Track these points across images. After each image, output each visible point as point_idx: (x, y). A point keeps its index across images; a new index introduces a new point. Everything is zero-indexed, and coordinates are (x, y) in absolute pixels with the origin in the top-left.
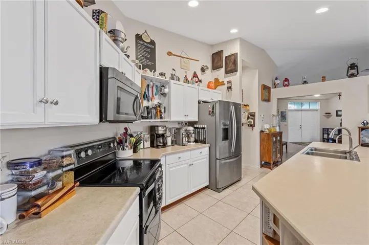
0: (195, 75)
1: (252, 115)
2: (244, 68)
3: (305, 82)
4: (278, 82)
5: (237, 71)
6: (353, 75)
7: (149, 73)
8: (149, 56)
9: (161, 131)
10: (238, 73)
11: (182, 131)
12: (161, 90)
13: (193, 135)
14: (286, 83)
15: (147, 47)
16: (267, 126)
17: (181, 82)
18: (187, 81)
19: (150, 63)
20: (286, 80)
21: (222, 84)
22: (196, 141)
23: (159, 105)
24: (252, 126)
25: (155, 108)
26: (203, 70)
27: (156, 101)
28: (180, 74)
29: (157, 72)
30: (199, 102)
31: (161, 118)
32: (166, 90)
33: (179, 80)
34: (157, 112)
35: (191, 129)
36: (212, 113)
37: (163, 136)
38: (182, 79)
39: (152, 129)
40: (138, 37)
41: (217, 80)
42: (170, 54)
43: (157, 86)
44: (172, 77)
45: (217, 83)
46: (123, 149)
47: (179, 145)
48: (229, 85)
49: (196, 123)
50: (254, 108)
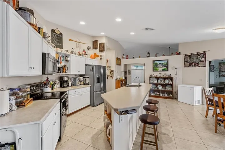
0: (84, 51)
1: (112, 72)
2: (107, 49)
3: (134, 58)
4: (124, 56)
5: (104, 51)
6: (148, 57)
7: (59, 50)
8: (59, 41)
9: (66, 79)
10: (105, 52)
11: (77, 79)
12: (66, 58)
13: (83, 81)
14: (127, 57)
15: (57, 36)
16: (118, 77)
17: (77, 55)
18: (80, 55)
19: (59, 45)
20: (127, 56)
21: (98, 56)
22: (84, 84)
23: (65, 66)
24: (112, 77)
25: (62, 68)
26: (88, 49)
27: (63, 64)
28: (76, 51)
29: (64, 50)
30: (86, 65)
31: (66, 73)
32: (69, 59)
33: (75, 54)
34: (63, 70)
35: (82, 78)
36: (92, 70)
37: (67, 82)
38: (77, 53)
39: (61, 79)
40: (53, 31)
41: (95, 54)
42: (70, 40)
43: (63, 56)
44: (72, 52)
45: (96, 56)
46: (47, 88)
47: (75, 86)
48: (101, 57)
49: (84, 75)
50: (113, 68)
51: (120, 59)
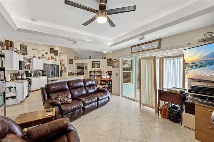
0: (43, 55)
1: (65, 68)
2: (60, 53)
3: (82, 59)
4: (75, 58)
5: (58, 55)
6: (90, 59)
7: (26, 56)
8: (25, 50)
9: (30, 72)
11: (37, 72)
12: (30, 60)
13: (42, 74)
15: (24, 48)
16: (70, 71)
18: (39, 58)
19: (25, 53)
20: (78, 58)
21: (54, 58)
22: (43, 75)
23: (29, 65)
24: (65, 71)
25: (27, 66)
26: (46, 54)
27: (28, 64)
28: (37, 56)
29: (28, 56)
30: (44, 64)
31: (30, 69)
32: (32, 61)
33: (36, 58)
34: (28, 67)
35: (41, 72)
36: (48, 67)
37: (30, 74)
38: (37, 57)
39: (26, 72)
40: (21, 45)
41: (52, 57)
42: (33, 49)
43: (28, 59)
44: (34, 57)
46: (19, 76)
47: (36, 76)
49: (43, 70)
50: (66, 66)
51: (73, 60)
